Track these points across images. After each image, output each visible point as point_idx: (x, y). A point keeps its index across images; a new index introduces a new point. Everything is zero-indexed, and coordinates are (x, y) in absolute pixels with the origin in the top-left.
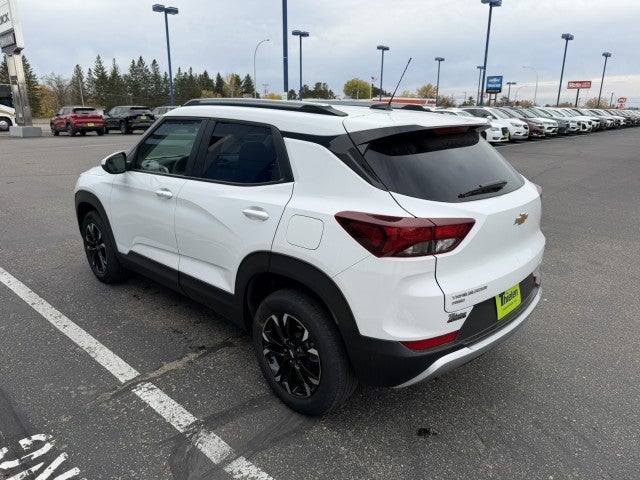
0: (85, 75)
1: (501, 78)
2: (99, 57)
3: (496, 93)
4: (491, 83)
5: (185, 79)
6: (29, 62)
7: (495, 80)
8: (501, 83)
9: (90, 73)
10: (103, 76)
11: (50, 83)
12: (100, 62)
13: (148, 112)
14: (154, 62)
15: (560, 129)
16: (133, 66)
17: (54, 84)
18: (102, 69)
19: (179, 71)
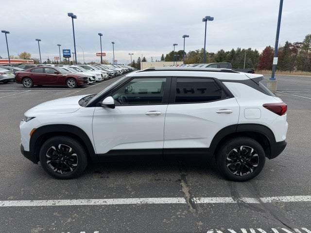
1: (69, 50)
3: (68, 57)
4: (65, 53)
7: (67, 51)
8: (70, 52)
15: (116, 74)
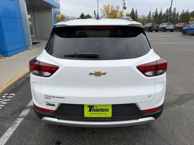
0: (152, 14)
2: (157, 8)
5: (185, 14)
6: (137, 11)
9: (153, 14)
10: (157, 14)
11: (141, 17)
12: (157, 10)
13: (157, 25)
14: (175, 8)
16: (167, 10)
17: (142, 17)
18: (157, 12)
19: (183, 11)
